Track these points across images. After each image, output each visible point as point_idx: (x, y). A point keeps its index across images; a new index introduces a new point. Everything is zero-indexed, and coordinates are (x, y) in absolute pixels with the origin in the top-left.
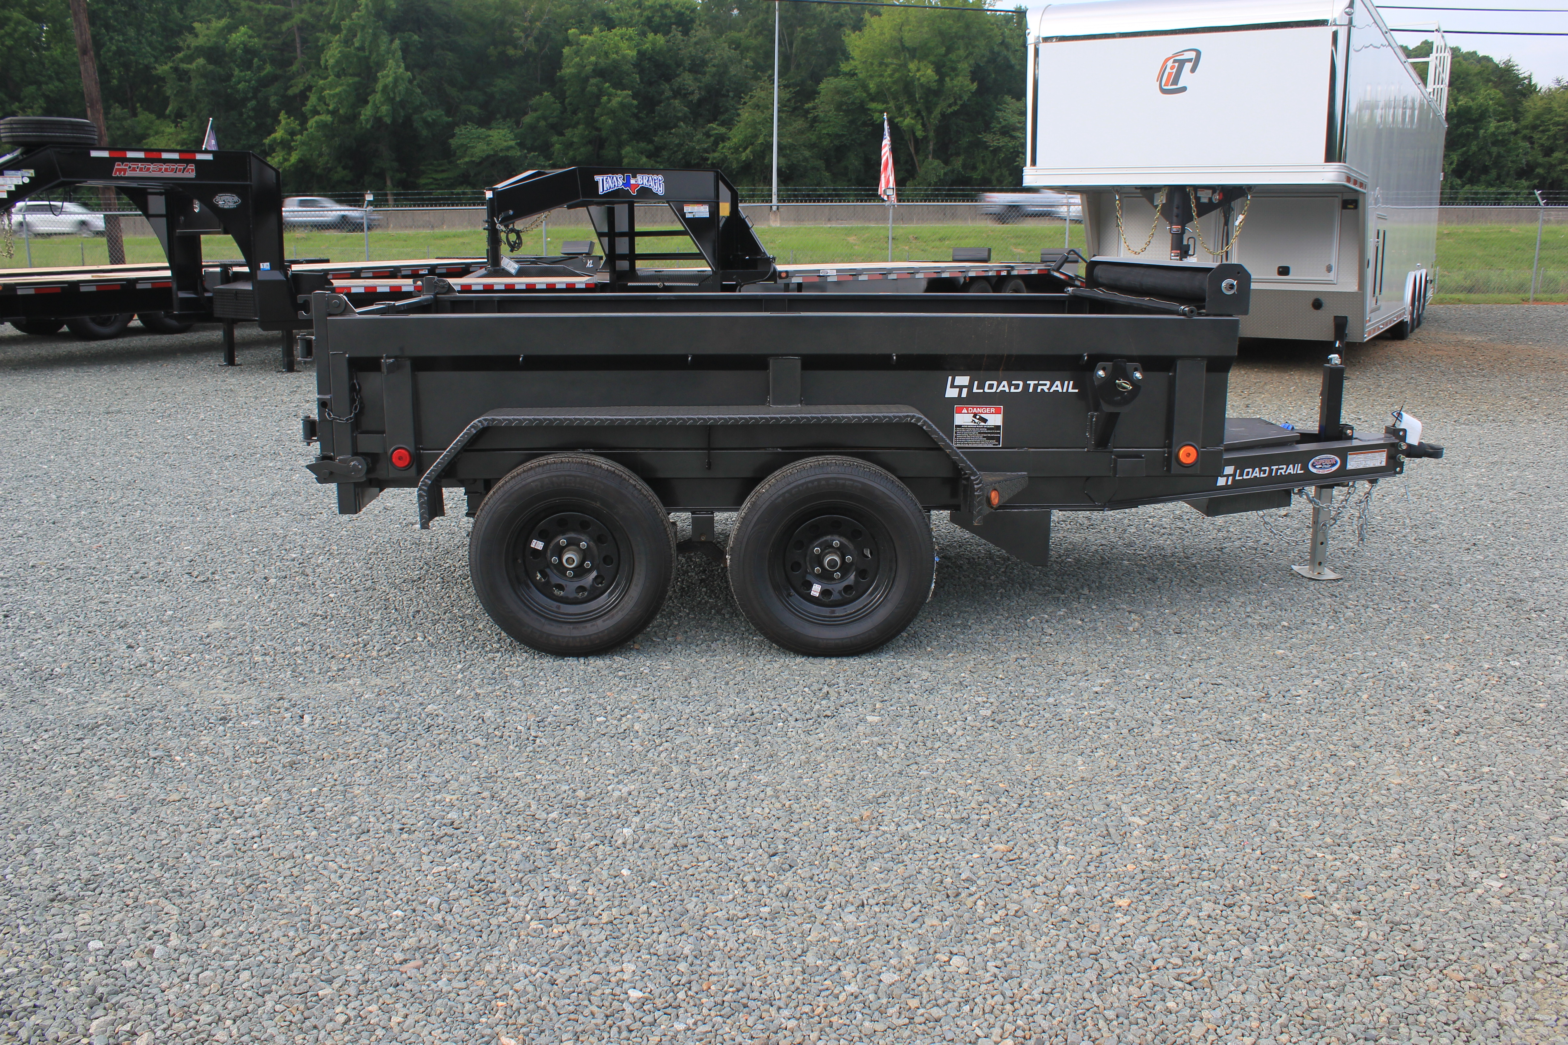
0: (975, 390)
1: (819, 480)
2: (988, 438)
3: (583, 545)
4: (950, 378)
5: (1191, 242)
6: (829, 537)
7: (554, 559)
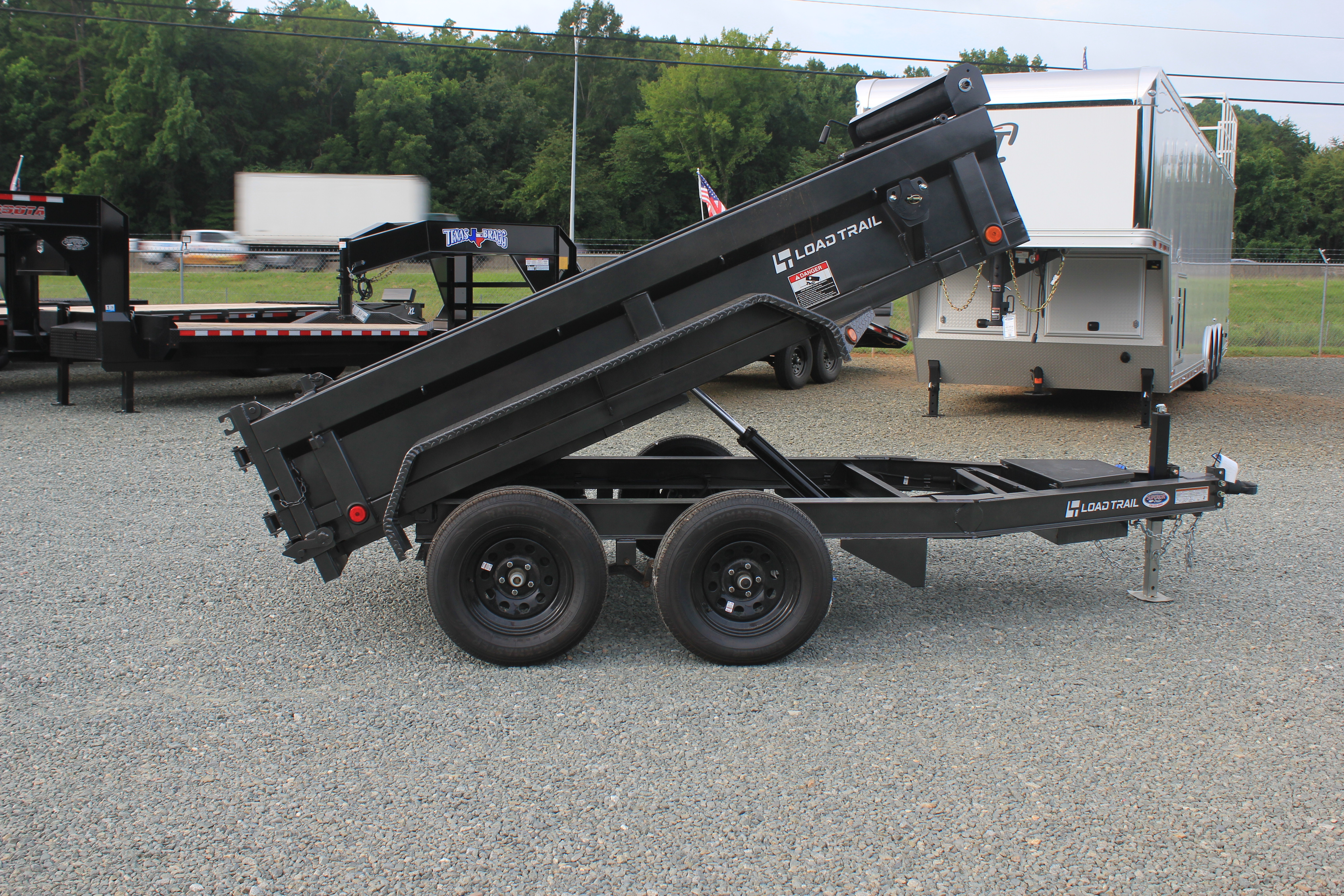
1: (736, 510)
3: (528, 566)
5: (1010, 300)
6: (741, 561)
7: (502, 580)
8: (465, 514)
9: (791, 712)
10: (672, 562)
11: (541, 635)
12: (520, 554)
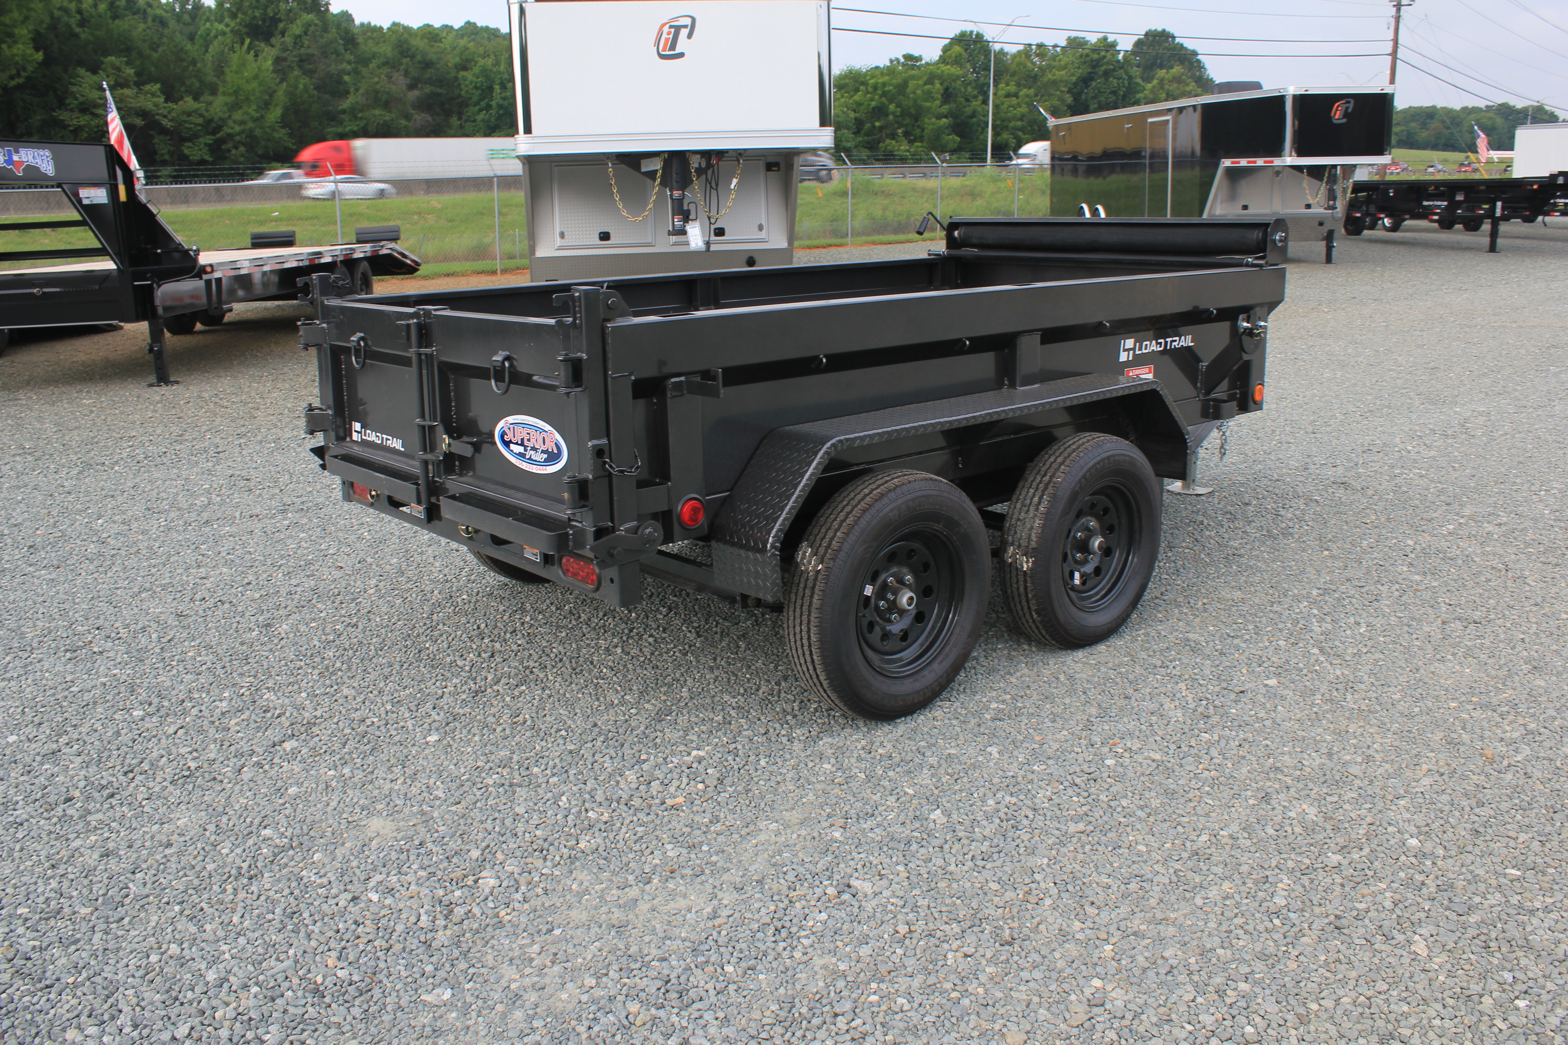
0: (1137, 352)
1: (1103, 460)
3: (908, 579)
4: (1122, 342)
5: (692, 207)
7: (882, 604)
12: (899, 564)
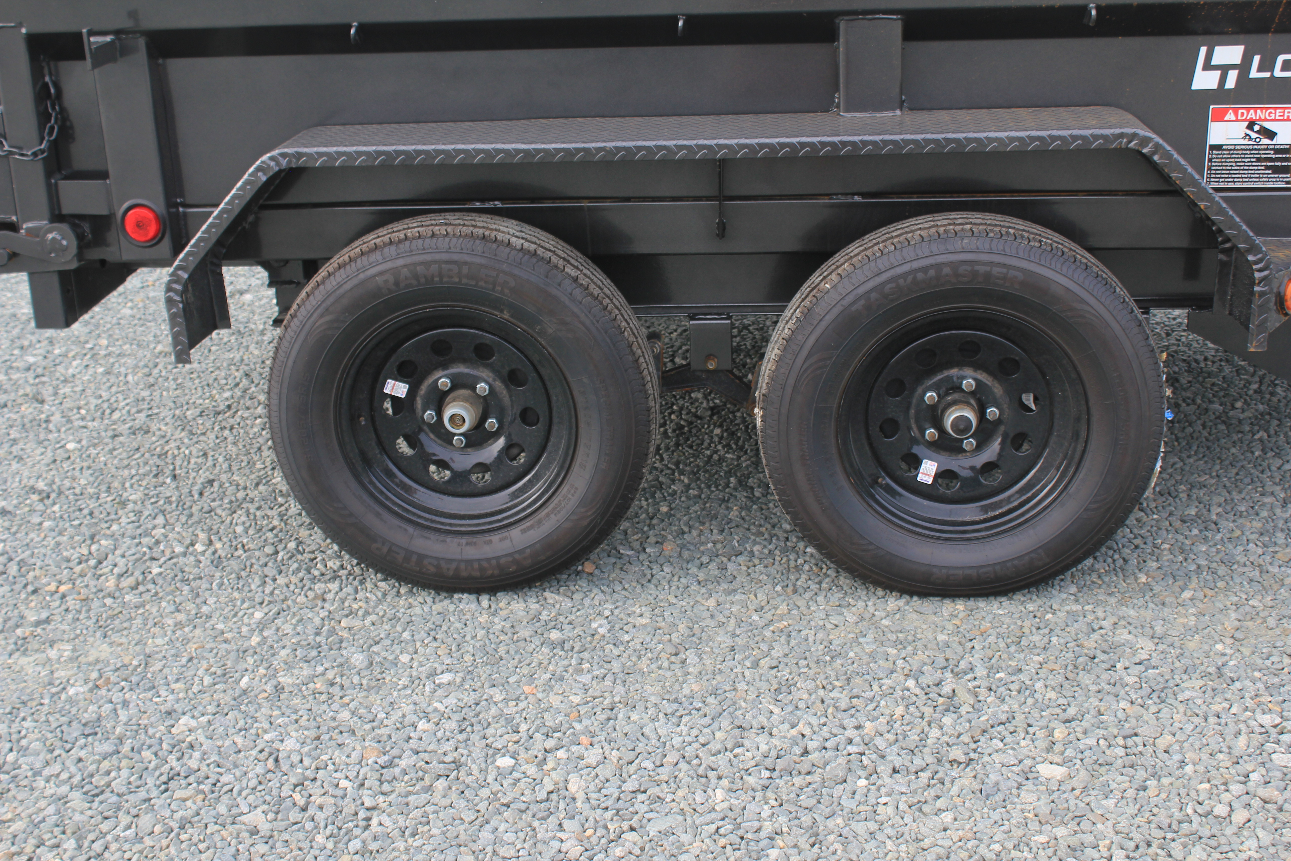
0: (1254, 74)
1: (938, 267)
2: (1276, 170)
3: (482, 387)
4: (1203, 50)
6: (954, 372)
7: (429, 415)
8: (332, 283)
9: (1045, 770)
10: (791, 381)
11: (515, 533)
12: (464, 361)
